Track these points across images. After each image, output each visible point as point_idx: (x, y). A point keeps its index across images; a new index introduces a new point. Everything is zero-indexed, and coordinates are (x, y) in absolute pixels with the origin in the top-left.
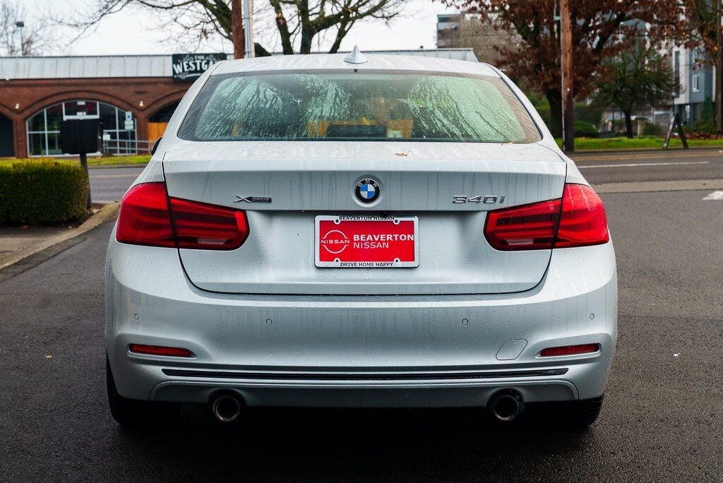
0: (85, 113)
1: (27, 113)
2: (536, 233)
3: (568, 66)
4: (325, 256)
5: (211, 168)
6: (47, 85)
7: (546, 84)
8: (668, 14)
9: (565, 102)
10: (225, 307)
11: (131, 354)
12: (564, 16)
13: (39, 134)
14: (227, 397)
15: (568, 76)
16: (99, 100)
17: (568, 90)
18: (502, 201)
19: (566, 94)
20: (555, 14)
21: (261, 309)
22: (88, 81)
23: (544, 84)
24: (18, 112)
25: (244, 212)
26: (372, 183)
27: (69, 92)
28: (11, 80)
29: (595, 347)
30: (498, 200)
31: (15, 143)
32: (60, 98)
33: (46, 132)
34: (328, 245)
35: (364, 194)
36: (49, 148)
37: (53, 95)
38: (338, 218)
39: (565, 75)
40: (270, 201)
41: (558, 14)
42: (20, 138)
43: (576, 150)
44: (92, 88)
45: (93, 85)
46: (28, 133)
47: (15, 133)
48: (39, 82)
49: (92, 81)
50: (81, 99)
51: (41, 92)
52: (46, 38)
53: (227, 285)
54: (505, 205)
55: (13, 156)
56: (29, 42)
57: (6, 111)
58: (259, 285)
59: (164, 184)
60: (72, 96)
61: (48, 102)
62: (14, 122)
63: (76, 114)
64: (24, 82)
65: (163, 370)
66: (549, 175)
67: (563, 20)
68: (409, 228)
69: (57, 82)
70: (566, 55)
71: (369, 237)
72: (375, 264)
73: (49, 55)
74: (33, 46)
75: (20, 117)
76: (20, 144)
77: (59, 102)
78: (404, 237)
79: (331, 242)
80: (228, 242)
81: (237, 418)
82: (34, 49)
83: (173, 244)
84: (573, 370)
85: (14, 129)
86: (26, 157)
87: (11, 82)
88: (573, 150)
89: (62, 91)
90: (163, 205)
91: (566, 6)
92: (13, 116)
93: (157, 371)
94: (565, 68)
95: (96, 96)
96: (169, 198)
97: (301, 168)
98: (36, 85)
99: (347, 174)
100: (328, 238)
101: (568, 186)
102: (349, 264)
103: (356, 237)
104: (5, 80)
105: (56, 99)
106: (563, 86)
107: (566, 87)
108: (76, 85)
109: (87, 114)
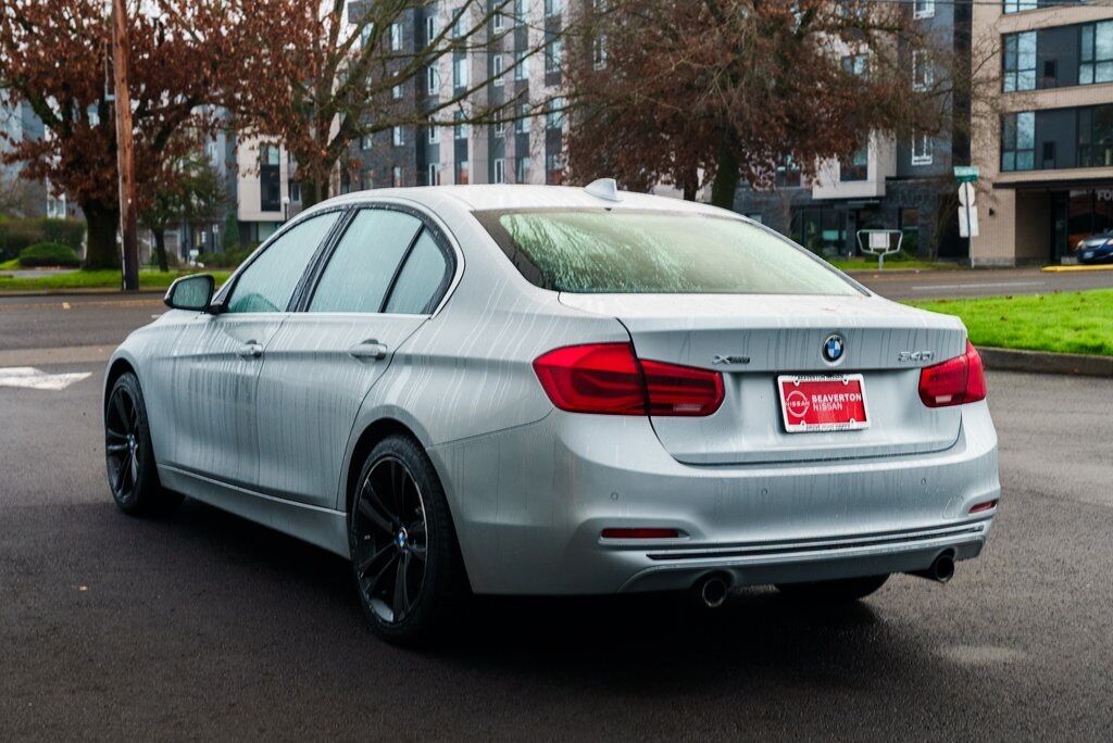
3: (128, 168)
5: (690, 326)
7: (85, 192)
8: (264, 102)
9: (124, 219)
10: (721, 479)
11: (604, 541)
12: (121, 93)
14: (718, 579)
15: (129, 182)
17: (130, 201)
19: (126, 208)
20: (106, 90)
21: (757, 479)
23: (82, 190)
25: (720, 373)
26: (839, 340)
30: (930, 357)
34: (793, 408)
35: (831, 352)
38: (797, 378)
39: (125, 180)
40: (747, 361)
41: (111, 92)
43: (142, 288)
53: (705, 455)
54: (935, 362)
58: (736, 454)
59: (631, 345)
65: (649, 556)
67: (120, 101)
68: (856, 387)
70: (125, 151)
71: (825, 398)
72: (835, 427)
78: (854, 397)
79: (794, 404)
80: (704, 408)
81: (723, 603)
83: (642, 411)
84: (986, 527)
88: (137, 287)
90: (631, 368)
91: (123, 81)
93: (640, 557)
94: (124, 169)
96: (638, 361)
97: (779, 325)
99: (820, 331)
100: (791, 400)
102: (814, 427)
103: (814, 398)
106: (121, 195)
107: (126, 197)
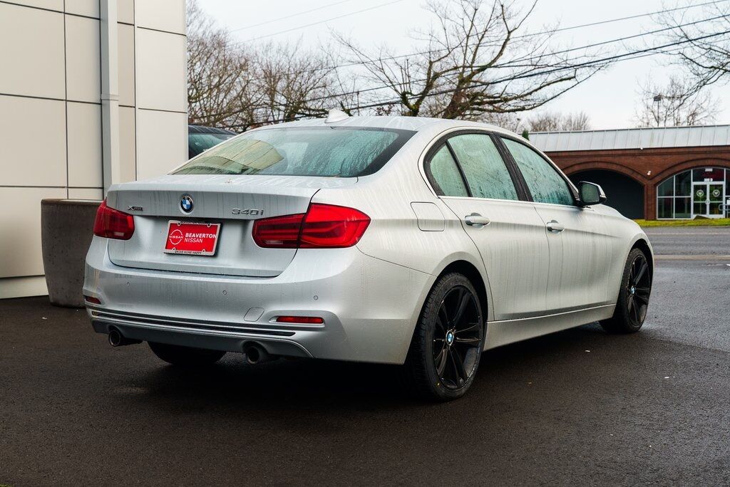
0: (712, 179)
1: (658, 179)
2: (283, 237)
4: (168, 246)
6: (679, 153)
13: (684, 198)
16: (725, 167)
18: (262, 214)
22: (716, 149)
24: (651, 178)
25: (132, 216)
26: (188, 199)
27: (698, 160)
28: (644, 149)
29: (320, 320)
30: (260, 213)
31: (645, 207)
32: (689, 165)
33: (674, 197)
34: (172, 239)
35: (185, 206)
36: (676, 212)
37: (682, 163)
38: (180, 222)
40: (141, 209)
42: (650, 202)
44: (720, 156)
45: (721, 152)
46: (658, 197)
47: (646, 197)
48: (670, 151)
49: (720, 149)
50: (709, 166)
51: (671, 160)
52: (711, 109)
54: (263, 217)
55: (643, 218)
56: (694, 114)
57: (639, 178)
60: (701, 163)
61: (677, 169)
62: (646, 187)
63: (703, 181)
64: (656, 151)
66: (294, 197)
69: (687, 150)
71: (194, 235)
72: (192, 253)
73: (712, 124)
74: (697, 118)
75: (650, 183)
76: (650, 207)
77: (689, 168)
78: (212, 236)
79: (174, 237)
80: (125, 235)
82: (698, 120)
83: (106, 235)
84: (299, 335)
85: (645, 194)
86: (655, 219)
87: (644, 152)
89: (691, 158)
92: (645, 182)
95: (723, 163)
98: (667, 154)
99: (176, 193)
100: (173, 234)
101: (313, 205)
102: (179, 252)
103: (187, 235)
104: (640, 149)
105: (685, 166)
108: (705, 152)
109: (714, 180)
